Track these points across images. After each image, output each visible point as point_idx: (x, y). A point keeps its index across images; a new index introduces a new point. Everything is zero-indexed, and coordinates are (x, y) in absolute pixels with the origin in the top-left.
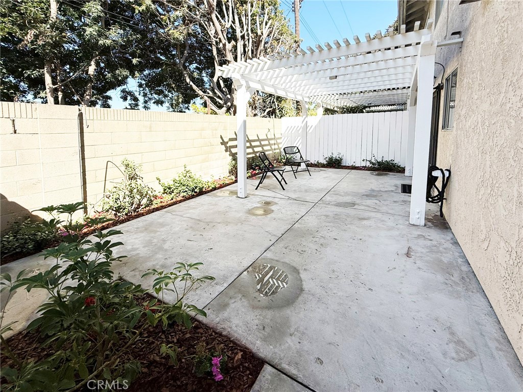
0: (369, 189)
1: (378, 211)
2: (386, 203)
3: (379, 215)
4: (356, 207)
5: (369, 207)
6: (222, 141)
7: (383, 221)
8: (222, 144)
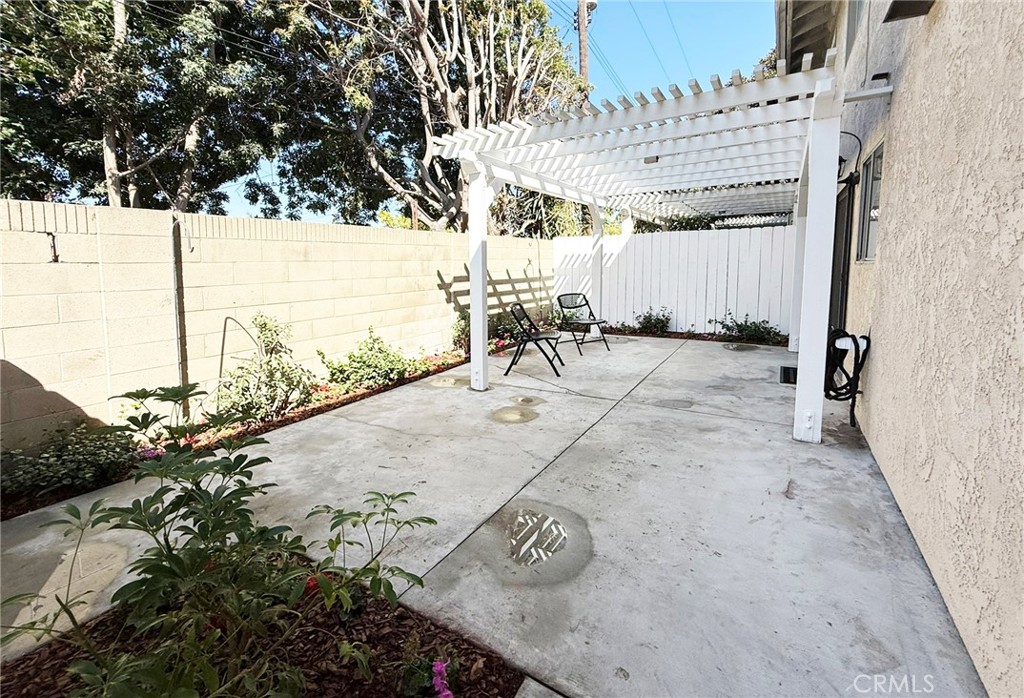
0: (721, 375)
1: (736, 416)
2: (750, 401)
3: (736, 424)
4: (693, 408)
5: (720, 408)
6: (440, 282)
7: (744, 433)
8: (440, 287)
